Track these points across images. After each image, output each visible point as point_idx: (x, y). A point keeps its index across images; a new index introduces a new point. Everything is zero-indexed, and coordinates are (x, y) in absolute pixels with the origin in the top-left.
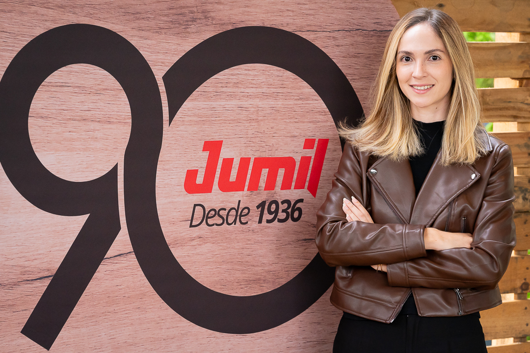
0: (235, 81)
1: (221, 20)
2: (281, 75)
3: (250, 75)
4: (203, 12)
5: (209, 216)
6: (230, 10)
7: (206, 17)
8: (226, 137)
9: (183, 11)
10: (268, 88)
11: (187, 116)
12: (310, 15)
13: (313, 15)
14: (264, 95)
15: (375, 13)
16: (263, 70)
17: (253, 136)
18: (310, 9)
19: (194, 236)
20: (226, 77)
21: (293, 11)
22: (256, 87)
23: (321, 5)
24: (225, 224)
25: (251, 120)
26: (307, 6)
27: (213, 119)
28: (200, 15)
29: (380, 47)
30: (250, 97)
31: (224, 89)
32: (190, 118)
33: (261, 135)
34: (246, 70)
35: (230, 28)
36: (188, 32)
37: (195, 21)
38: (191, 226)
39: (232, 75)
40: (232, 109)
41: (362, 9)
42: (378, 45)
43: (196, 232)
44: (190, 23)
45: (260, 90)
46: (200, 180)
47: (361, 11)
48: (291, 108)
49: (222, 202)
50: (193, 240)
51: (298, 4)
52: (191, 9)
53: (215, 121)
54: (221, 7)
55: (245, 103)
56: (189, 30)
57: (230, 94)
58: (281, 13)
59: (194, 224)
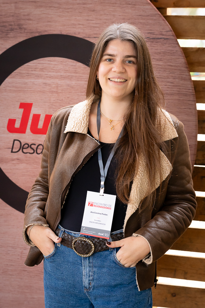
0: (41, 67)
1: (30, 30)
2: (74, 65)
3: (52, 64)
4: (18, 25)
5: (24, 147)
6: (37, 24)
7: (20, 28)
8: (35, 101)
9: (4, 24)
10: (65, 73)
11: (8, 87)
12: (96, 27)
13: (98, 27)
14: (62, 77)
15: (148, 26)
16: (61, 62)
17: (54, 102)
18: (96, 24)
19: (14, 158)
20: (34, 65)
21: (83, 25)
22: (56, 71)
23: (105, 21)
24: (35, 154)
25: (52, 92)
26: (94, 22)
27: (26, 90)
28: (16, 27)
29: (152, 49)
30: (52, 78)
31: (33, 72)
32: (10, 88)
33: (60, 102)
34: (48, 61)
35: (37, 35)
36: (8, 37)
37: (13, 30)
38: (12, 152)
39: (39, 63)
40: (39, 84)
41: (138, 23)
42: (151, 47)
43: (15, 156)
44: (9, 32)
45: (59, 74)
46: (17, 125)
47: (137, 25)
48: (82, 86)
49: (33, 140)
50: (13, 160)
51: (87, 20)
52: (10, 23)
53: (28, 91)
54: (31, 22)
55: (48, 81)
56: (9, 36)
57: (37, 75)
58: (74, 26)
59: (14, 150)
